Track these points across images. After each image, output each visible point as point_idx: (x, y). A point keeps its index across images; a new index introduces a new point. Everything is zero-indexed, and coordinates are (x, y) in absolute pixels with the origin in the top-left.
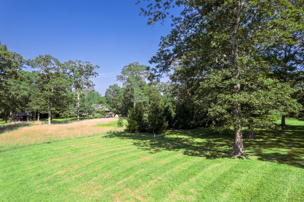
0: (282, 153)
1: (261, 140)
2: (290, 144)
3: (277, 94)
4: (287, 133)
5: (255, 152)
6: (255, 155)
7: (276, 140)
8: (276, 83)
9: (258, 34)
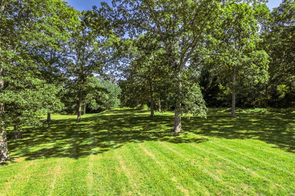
1: (28, 138)
2: (55, 138)
3: (45, 94)
4: (53, 127)
5: (23, 153)
6: (22, 156)
7: (43, 135)
8: (44, 84)
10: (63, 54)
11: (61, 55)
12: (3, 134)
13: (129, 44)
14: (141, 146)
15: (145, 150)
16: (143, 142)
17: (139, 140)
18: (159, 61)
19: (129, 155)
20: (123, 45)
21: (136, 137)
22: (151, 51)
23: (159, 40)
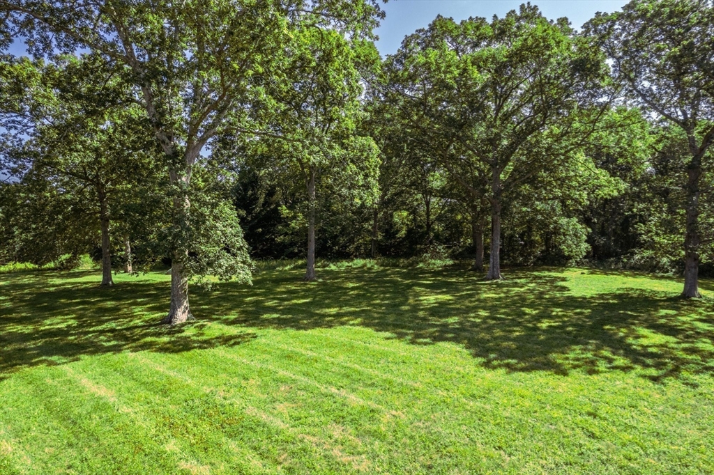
13: (29, 78)
14: (73, 372)
15: (84, 381)
16: (78, 360)
17: (65, 356)
18: (129, 136)
20: (6, 77)
21: (56, 349)
22: (104, 106)
23: (128, 79)
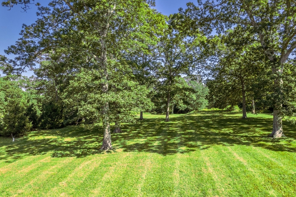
0: (141, 143)
1: (126, 133)
2: (146, 134)
3: (138, 95)
4: (144, 125)
5: (121, 145)
6: (121, 148)
7: (136, 132)
8: (137, 85)
9: (124, 42)
10: (153, 58)
11: (151, 59)
12: (108, 127)
13: (217, 41)
14: (231, 150)
15: (235, 154)
16: (233, 145)
17: (229, 143)
18: (253, 56)
19: (217, 158)
20: (211, 43)
21: (225, 140)
22: (242, 45)
23: (252, 32)
